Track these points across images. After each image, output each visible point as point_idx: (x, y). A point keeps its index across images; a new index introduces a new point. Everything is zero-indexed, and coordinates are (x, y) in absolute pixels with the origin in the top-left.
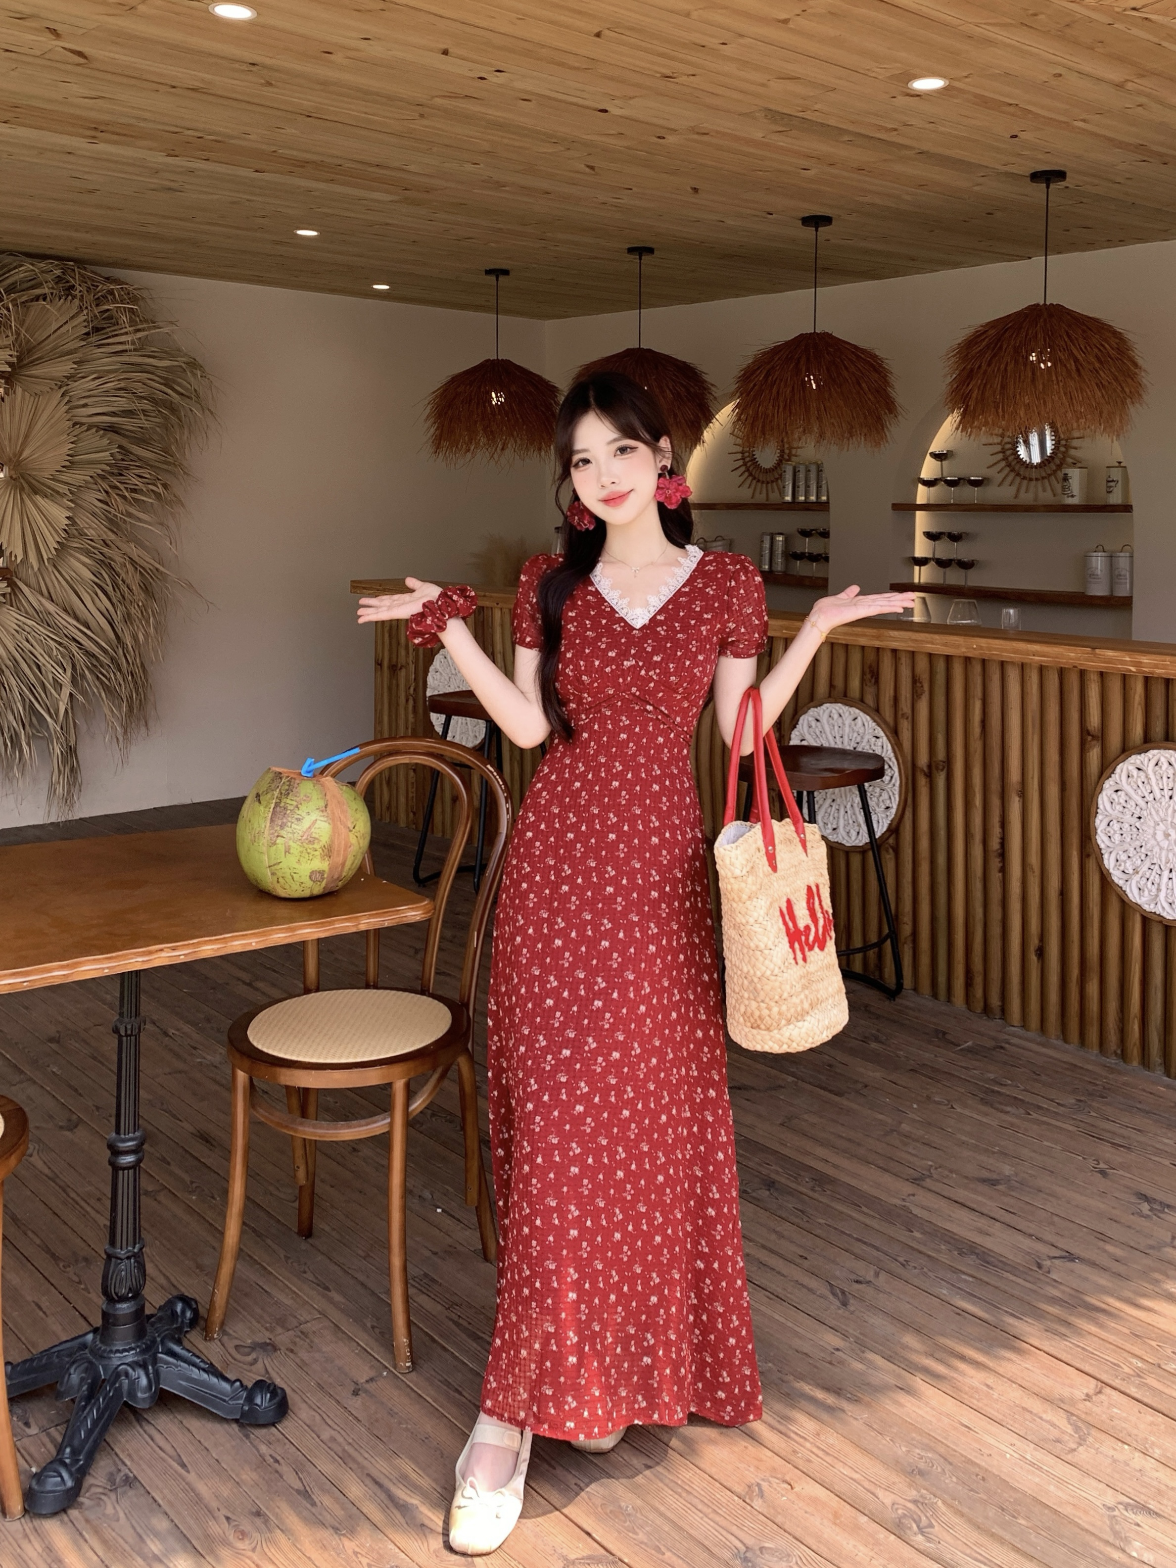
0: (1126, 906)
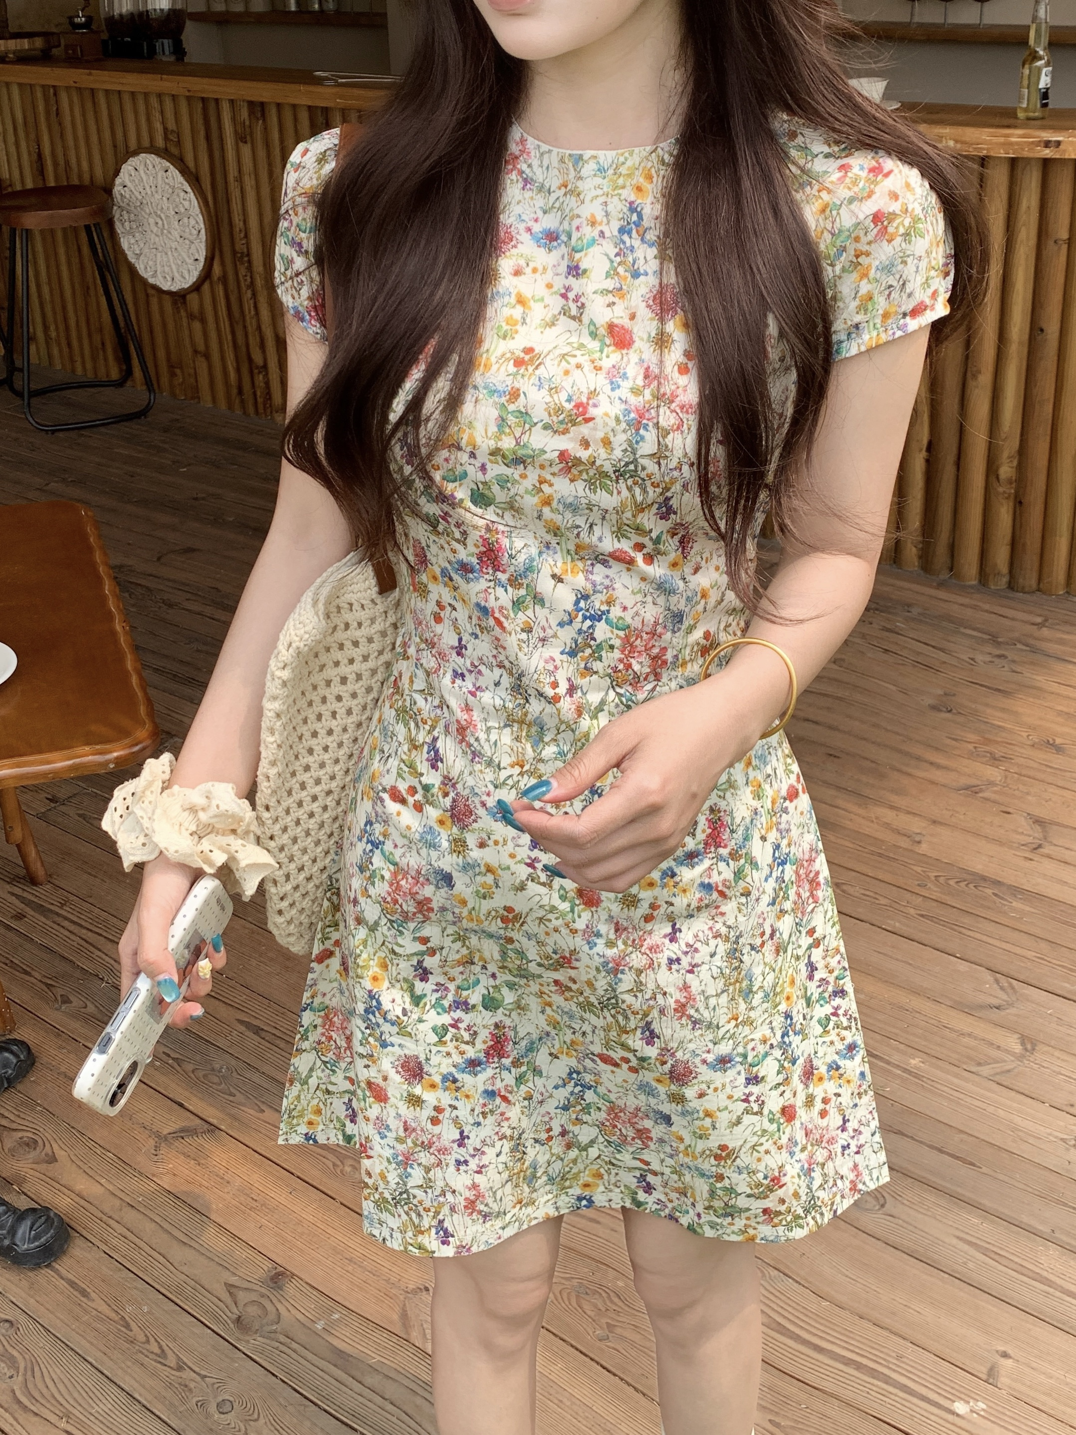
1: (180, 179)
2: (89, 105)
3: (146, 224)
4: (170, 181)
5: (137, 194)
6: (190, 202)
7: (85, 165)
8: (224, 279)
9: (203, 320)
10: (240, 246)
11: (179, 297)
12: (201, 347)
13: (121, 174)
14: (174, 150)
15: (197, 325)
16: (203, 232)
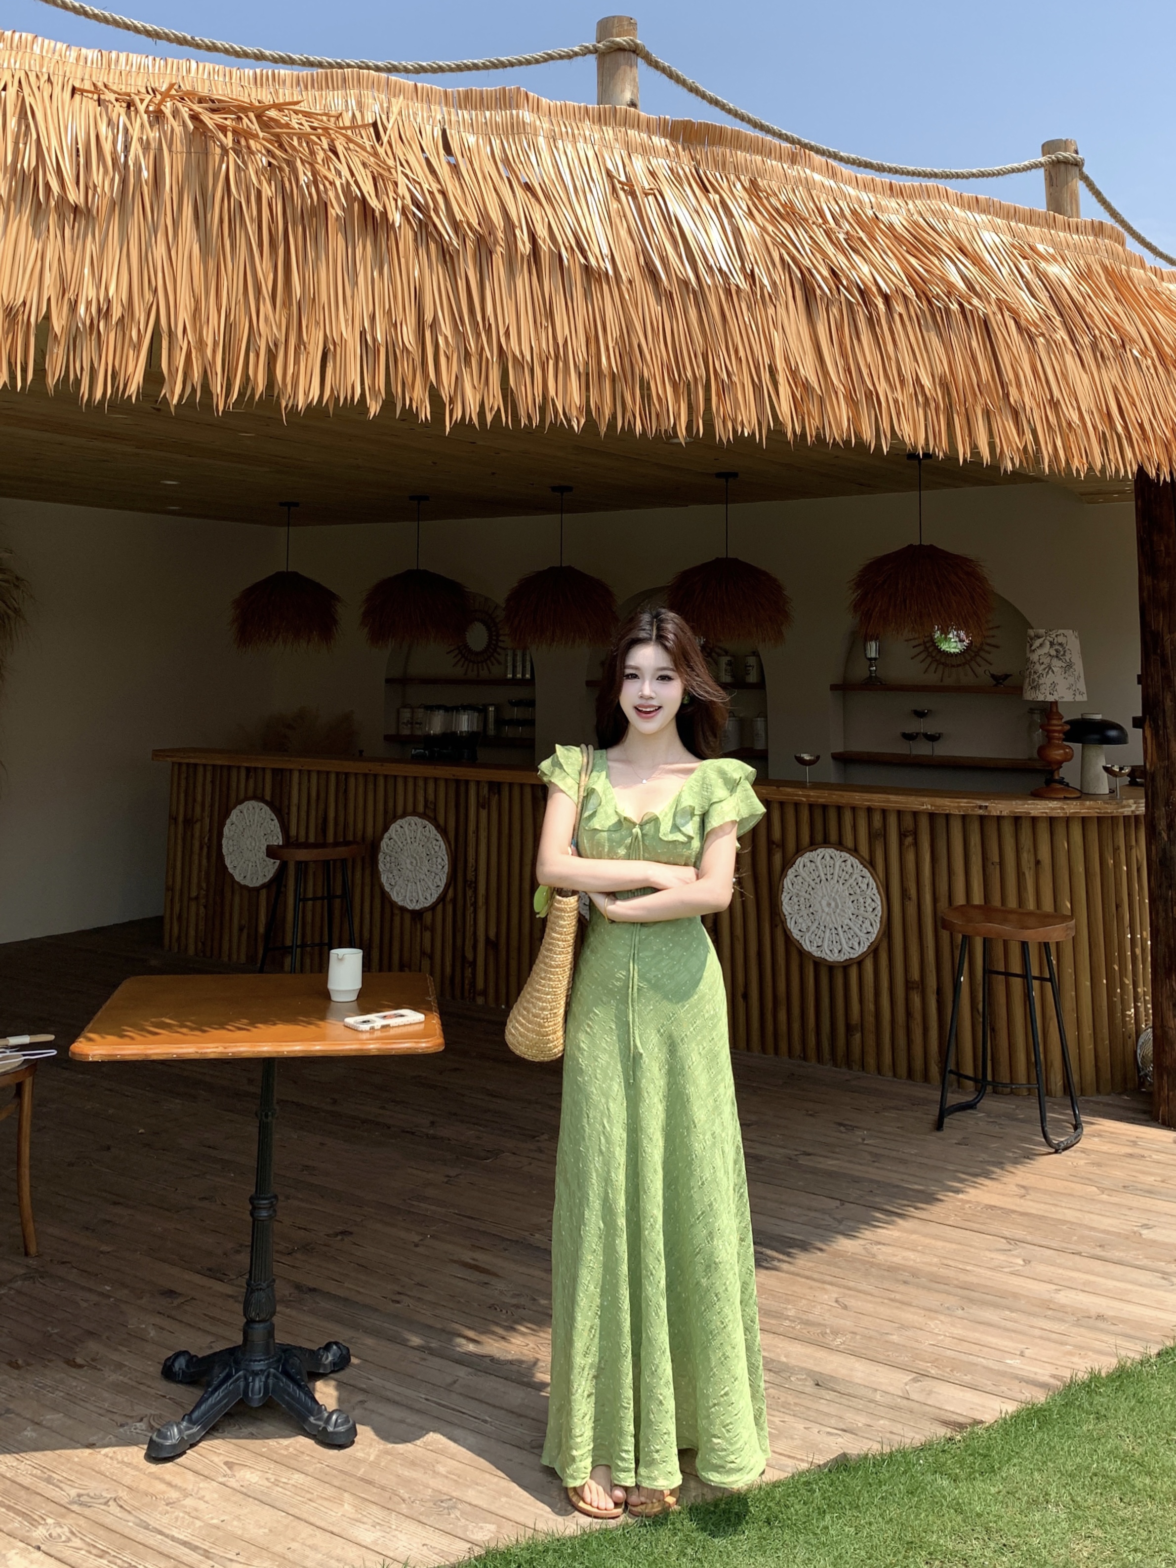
0: (803, 954)
1: (435, 832)
2: (371, 786)
3: (403, 863)
4: (427, 833)
5: (399, 843)
6: (440, 849)
7: (360, 825)
8: (454, 901)
9: (433, 930)
10: (470, 876)
11: (417, 915)
12: (428, 950)
13: (390, 831)
14: (431, 815)
15: (427, 935)
16: (447, 867)
